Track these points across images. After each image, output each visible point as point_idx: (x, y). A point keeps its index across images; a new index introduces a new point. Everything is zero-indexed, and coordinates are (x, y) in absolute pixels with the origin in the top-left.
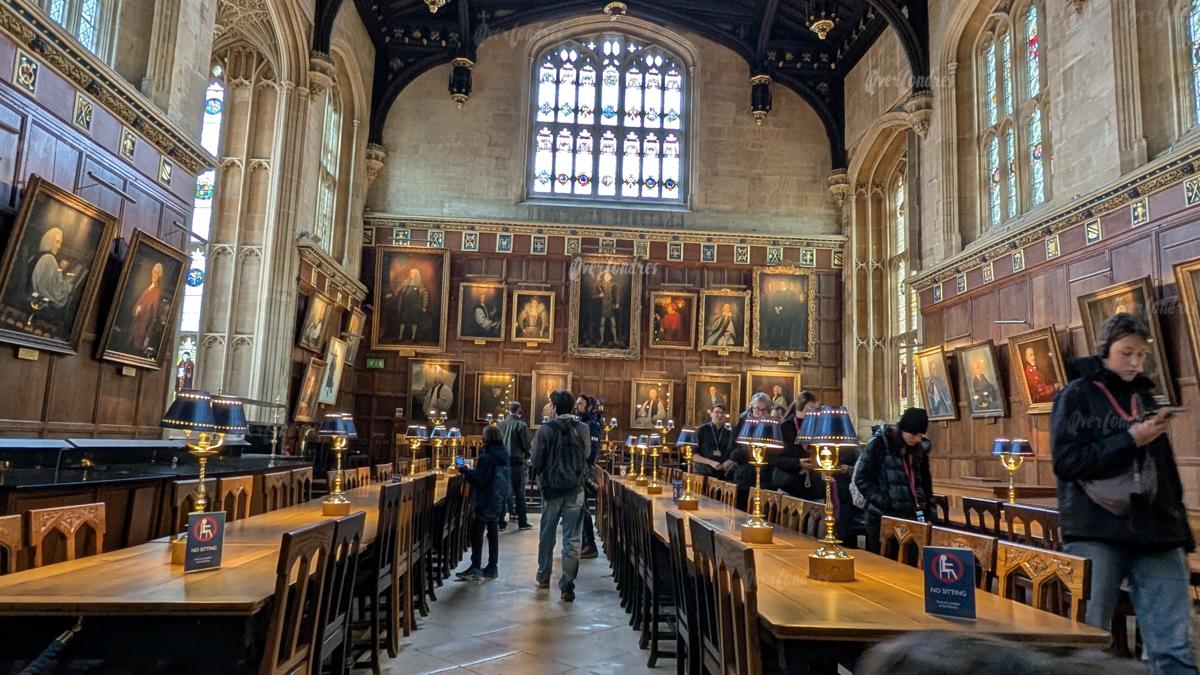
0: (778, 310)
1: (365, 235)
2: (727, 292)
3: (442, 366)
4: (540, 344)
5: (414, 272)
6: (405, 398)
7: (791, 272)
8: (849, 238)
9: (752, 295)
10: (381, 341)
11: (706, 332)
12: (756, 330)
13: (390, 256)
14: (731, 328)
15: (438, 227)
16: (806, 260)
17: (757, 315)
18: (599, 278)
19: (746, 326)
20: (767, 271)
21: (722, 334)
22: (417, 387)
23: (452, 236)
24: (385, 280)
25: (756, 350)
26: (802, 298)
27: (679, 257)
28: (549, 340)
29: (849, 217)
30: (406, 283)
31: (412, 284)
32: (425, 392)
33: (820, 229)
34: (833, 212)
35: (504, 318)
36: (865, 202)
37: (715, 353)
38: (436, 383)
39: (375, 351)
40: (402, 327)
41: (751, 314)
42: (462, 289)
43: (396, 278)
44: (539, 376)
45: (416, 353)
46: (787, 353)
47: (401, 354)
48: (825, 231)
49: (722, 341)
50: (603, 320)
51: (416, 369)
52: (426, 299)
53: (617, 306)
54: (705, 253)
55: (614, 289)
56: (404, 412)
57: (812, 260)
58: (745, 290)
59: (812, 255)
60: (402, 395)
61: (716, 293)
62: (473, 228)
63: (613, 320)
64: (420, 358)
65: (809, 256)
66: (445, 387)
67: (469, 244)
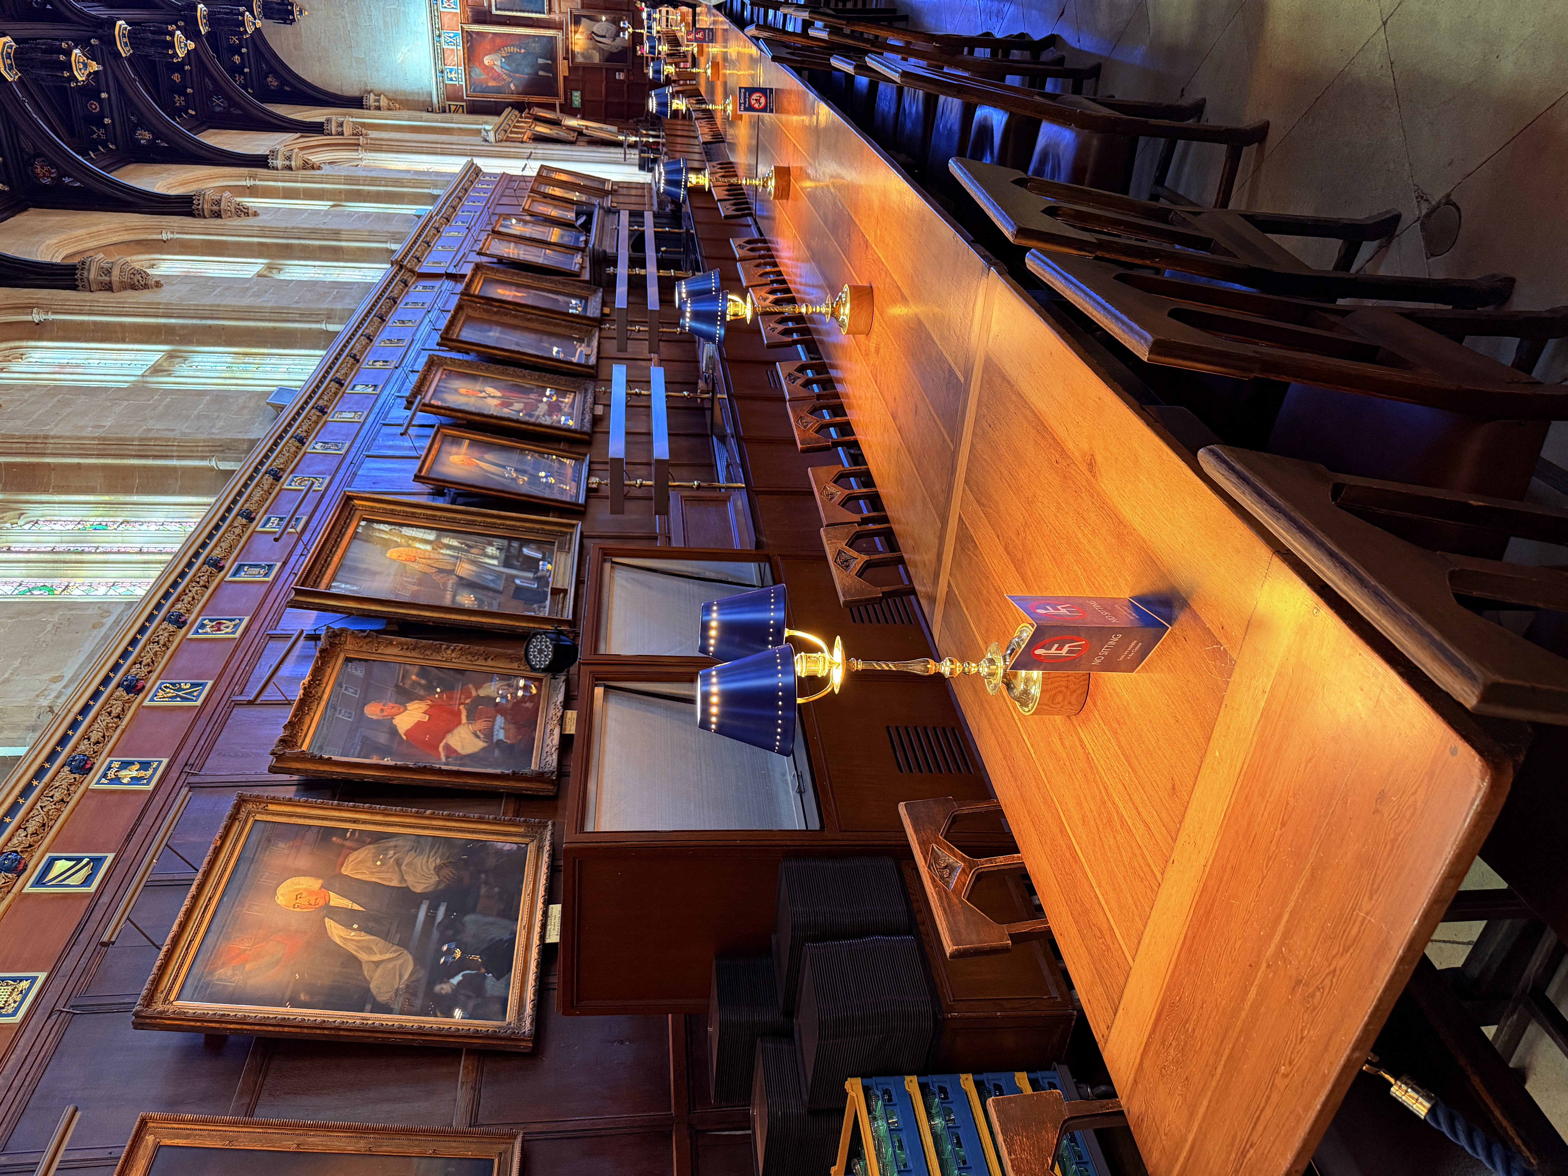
1: (456, 111)
3: (576, 32)
5: (487, 61)
6: (607, 69)
10: (556, 95)
13: (474, 86)
15: (439, 37)
22: (596, 58)
24: (497, 90)
30: (500, 71)
31: (498, 63)
32: (601, 50)
38: (592, 38)
39: (566, 100)
40: (541, 73)
42: (499, 13)
45: (564, 59)
47: (567, 74)
51: (579, 59)
56: (620, 71)
60: (604, 71)
64: (569, 54)
66: (595, 30)
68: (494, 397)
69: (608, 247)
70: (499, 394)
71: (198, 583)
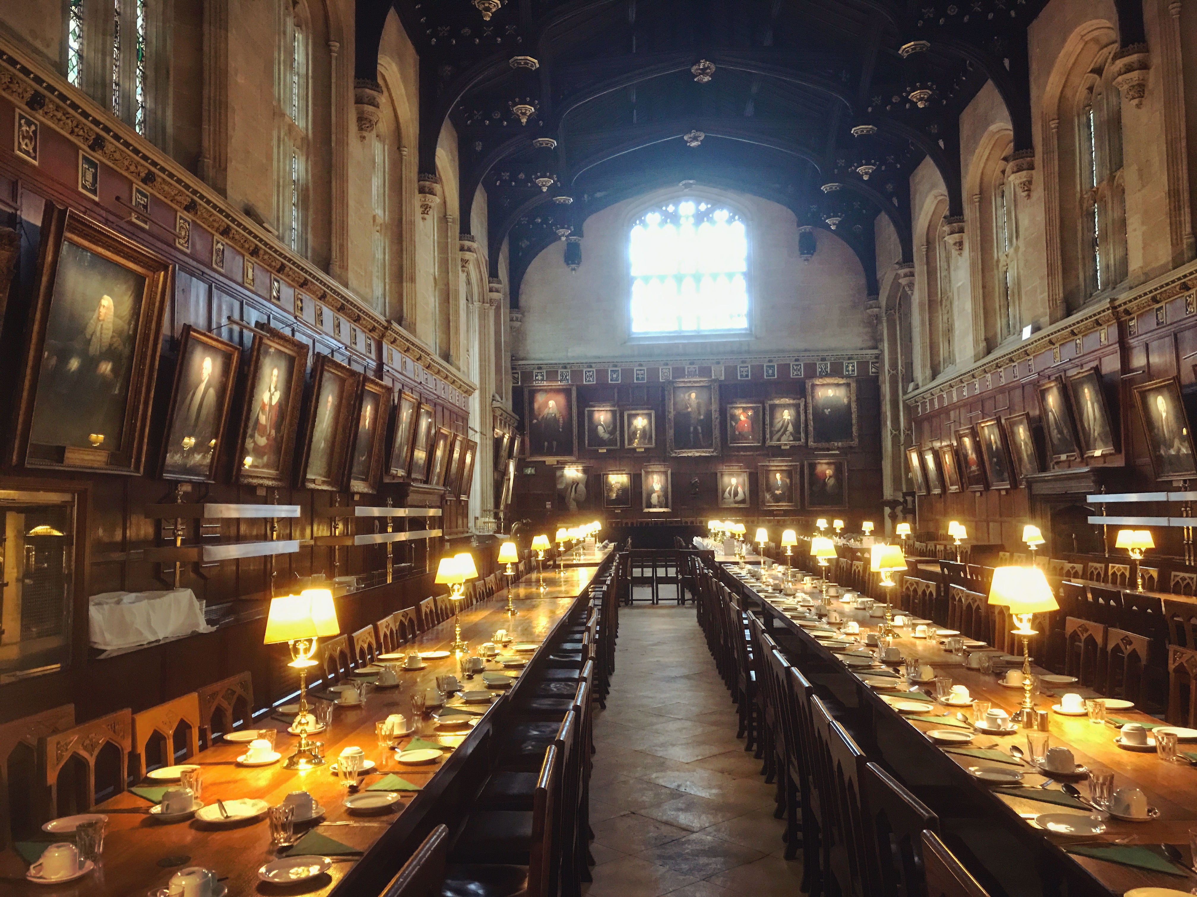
0: (827, 411)
1: (514, 378)
2: (786, 401)
3: (577, 470)
4: (645, 449)
5: (552, 403)
7: (836, 382)
8: (882, 351)
9: (806, 402)
10: (531, 455)
11: (771, 432)
12: (811, 428)
13: (533, 393)
14: (790, 428)
15: (565, 368)
16: (848, 371)
17: (811, 417)
18: (687, 398)
19: (802, 426)
20: (818, 382)
21: (784, 433)
22: (560, 486)
23: (577, 374)
24: (532, 409)
25: (811, 443)
26: (846, 401)
27: (747, 376)
28: (653, 445)
29: (882, 334)
30: (546, 411)
31: (551, 411)
32: (566, 489)
33: (860, 344)
34: (869, 330)
35: (618, 432)
36: (894, 321)
37: (779, 447)
38: (573, 483)
39: (528, 462)
40: (546, 443)
41: (806, 416)
42: (586, 412)
43: (539, 408)
44: (647, 473)
46: (836, 444)
47: (547, 463)
48: (863, 346)
49: (784, 438)
50: (692, 429)
51: (558, 473)
52: (561, 420)
53: (702, 417)
54: (767, 372)
55: (699, 405)
56: (552, 505)
57: (853, 371)
58: (800, 399)
59: (853, 366)
61: (777, 402)
62: (591, 367)
63: (699, 428)
64: (561, 466)
65: (852, 368)
66: (580, 485)
67: (589, 380)
68: (271, 398)
69: (412, 498)
70: (274, 403)
71: (77, 126)
